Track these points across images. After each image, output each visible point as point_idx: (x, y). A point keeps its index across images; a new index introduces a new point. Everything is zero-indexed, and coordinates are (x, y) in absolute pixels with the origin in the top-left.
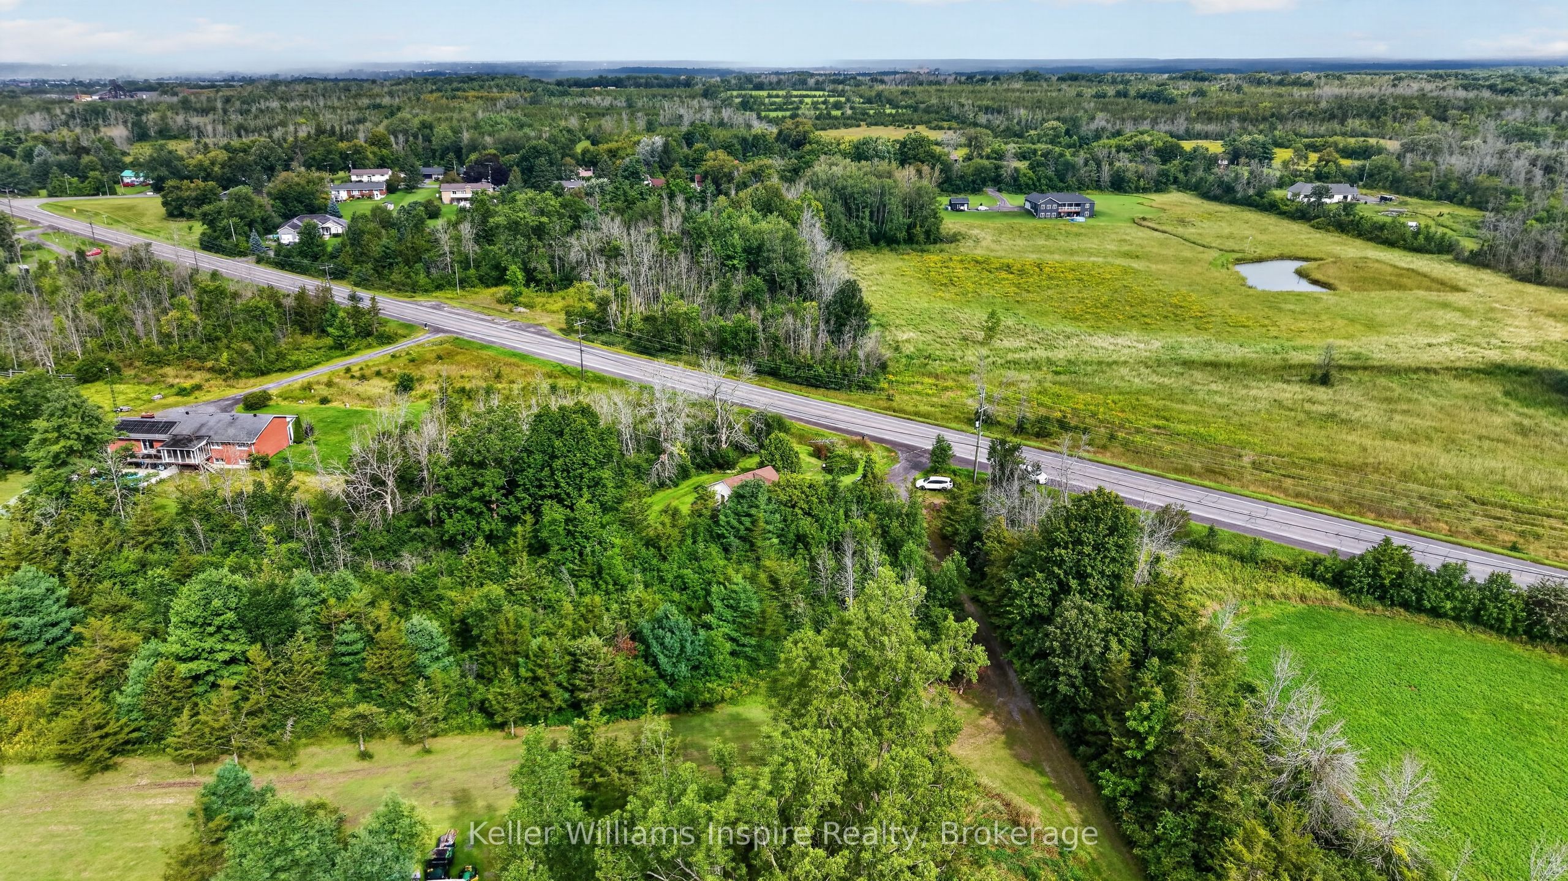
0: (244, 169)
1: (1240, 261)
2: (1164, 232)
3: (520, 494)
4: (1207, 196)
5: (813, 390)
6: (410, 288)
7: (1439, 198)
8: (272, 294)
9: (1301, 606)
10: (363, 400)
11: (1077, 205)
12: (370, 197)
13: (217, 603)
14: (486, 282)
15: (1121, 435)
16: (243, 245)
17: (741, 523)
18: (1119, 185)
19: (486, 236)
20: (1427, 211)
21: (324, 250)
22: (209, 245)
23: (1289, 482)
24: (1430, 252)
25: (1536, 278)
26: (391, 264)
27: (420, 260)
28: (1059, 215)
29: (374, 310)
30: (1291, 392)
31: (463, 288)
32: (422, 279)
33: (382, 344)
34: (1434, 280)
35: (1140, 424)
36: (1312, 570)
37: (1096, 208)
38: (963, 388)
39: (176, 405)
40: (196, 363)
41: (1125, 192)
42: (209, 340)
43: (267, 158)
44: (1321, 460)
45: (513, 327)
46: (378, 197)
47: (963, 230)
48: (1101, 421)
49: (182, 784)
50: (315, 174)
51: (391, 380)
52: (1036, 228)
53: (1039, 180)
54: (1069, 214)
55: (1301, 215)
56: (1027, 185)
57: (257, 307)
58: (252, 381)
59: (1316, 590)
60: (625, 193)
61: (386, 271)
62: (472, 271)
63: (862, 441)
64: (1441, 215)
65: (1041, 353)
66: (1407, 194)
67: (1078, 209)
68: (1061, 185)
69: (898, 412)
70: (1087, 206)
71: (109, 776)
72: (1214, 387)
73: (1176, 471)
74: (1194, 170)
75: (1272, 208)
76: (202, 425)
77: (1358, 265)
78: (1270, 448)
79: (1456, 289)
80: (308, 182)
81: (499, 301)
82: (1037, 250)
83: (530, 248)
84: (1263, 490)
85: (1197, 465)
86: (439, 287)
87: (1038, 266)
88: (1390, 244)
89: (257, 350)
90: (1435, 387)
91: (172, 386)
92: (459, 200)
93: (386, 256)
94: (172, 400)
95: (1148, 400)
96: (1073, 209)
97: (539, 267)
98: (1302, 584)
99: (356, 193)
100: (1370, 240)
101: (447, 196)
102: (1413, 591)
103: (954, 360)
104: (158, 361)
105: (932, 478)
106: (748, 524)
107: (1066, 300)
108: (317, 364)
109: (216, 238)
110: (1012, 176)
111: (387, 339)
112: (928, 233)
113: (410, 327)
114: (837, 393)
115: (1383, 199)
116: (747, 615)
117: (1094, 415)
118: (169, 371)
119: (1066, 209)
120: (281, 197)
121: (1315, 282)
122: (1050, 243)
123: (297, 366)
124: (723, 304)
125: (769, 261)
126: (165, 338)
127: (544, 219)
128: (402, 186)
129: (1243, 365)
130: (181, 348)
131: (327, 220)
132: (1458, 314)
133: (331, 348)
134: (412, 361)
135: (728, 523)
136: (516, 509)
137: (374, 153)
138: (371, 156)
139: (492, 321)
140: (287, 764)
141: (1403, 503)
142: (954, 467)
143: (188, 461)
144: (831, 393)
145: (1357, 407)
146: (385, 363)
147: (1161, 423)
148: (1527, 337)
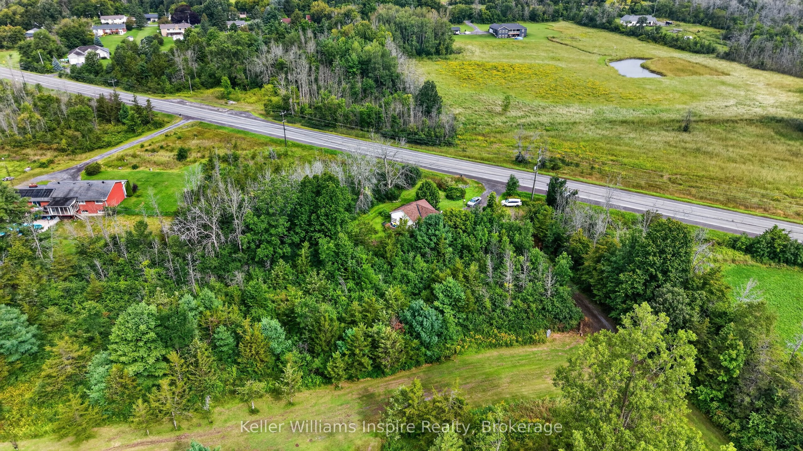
0: (35, 16)
1: (611, 61)
2: (567, 45)
3: (298, 230)
4: (580, 23)
5: (419, 146)
6: (163, 92)
7: (694, 22)
8: (81, 99)
9: (733, 265)
10: (158, 165)
11: (518, 30)
12: (117, 33)
13: (143, 327)
14: (206, 85)
15: (596, 166)
16: (49, 66)
17: (431, 240)
18: (534, 18)
19: (201, 58)
20: (691, 30)
21: (102, 68)
22: (26, 67)
23: (694, 191)
24: (704, 53)
25: (761, 66)
26: (146, 76)
27: (163, 73)
28: (509, 36)
29: (149, 107)
30: (671, 136)
31: (193, 90)
32: (168, 86)
33: (157, 128)
34: (711, 69)
35: (604, 159)
36: (733, 244)
37: (528, 31)
38: (501, 141)
39: (41, 174)
40: (45, 146)
41: (537, 22)
42: (50, 130)
43: (48, 10)
44: (703, 176)
45: (232, 114)
46: (122, 33)
47: (463, 46)
48: (582, 158)
49: (142, 444)
50: (83, 20)
51: (172, 151)
52: (500, 44)
53: (493, 16)
54: (514, 35)
55: (633, 33)
56: (487, 19)
57: (80, 111)
58: (84, 156)
59: (740, 256)
60: (276, 29)
61: (144, 81)
62: (197, 80)
63: (460, 179)
64: (699, 32)
65: (533, 119)
66: (677, 20)
67: (518, 33)
68: (504, 18)
69: (471, 158)
70: (523, 31)
71: (92, 441)
72: (631, 135)
73: (633, 187)
74: (571, 9)
75: (616, 30)
76: (70, 190)
77: (672, 61)
78: (675, 171)
79: (724, 73)
80: (80, 26)
81: (218, 98)
82: (507, 56)
83: (232, 65)
84: (683, 196)
85: (643, 183)
86: (179, 90)
87: (511, 66)
88: (682, 49)
89: (83, 136)
90: (741, 131)
91: (35, 161)
92: (172, 34)
93: (143, 72)
94: (38, 170)
95: (601, 144)
96: (516, 33)
97: (239, 76)
98: (731, 252)
99: (108, 31)
100: (671, 47)
101: (164, 32)
102: (792, 254)
103: (489, 125)
104: (20, 145)
105: (510, 200)
106: (435, 241)
107: (533, 87)
108: (121, 142)
109: (30, 62)
110: (478, 14)
111: (159, 125)
112: (447, 49)
113: (171, 116)
114: (434, 148)
115: (667, 23)
116: (458, 300)
117: (577, 155)
118: (28, 151)
119: (512, 33)
120: (65, 35)
121: (653, 72)
122: (511, 52)
123: (109, 145)
124: (355, 97)
125: (375, 69)
126: (23, 131)
127: (239, 48)
128: (135, 25)
129: (641, 121)
130: (34, 137)
131: (97, 49)
132: (731, 88)
133: (126, 132)
134: (179, 138)
135: (424, 241)
136: (297, 239)
137: (111, 5)
138: (110, 7)
139: (218, 111)
140: (206, 421)
141: (755, 200)
142: (519, 192)
143: (66, 214)
144: (430, 148)
145: (709, 144)
146: (163, 140)
147: (614, 158)
148: (771, 100)
